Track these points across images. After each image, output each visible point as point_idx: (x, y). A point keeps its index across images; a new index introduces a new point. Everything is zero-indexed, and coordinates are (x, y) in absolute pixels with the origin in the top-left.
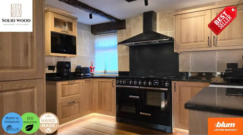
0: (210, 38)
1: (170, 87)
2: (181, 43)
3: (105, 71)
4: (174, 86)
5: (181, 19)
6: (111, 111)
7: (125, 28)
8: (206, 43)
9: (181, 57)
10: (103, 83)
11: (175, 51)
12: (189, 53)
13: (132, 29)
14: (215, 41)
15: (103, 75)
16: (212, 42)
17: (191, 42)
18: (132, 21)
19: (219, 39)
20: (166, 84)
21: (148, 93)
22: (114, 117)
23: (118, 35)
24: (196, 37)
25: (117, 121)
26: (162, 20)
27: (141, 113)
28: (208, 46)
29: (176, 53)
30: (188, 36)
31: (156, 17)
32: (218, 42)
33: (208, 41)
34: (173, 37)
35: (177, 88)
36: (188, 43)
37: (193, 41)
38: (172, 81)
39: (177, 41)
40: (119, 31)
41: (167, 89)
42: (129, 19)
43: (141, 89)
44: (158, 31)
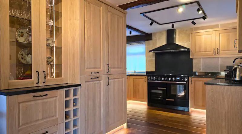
0: (215, 49)
1: (188, 81)
2: (195, 52)
3: (135, 71)
4: (191, 81)
5: (195, 36)
6: (144, 99)
7: (151, 39)
8: (212, 52)
9: (194, 62)
10: (137, 79)
11: (191, 57)
12: (200, 59)
13: (157, 41)
14: (218, 52)
15: (133, 74)
16: (217, 52)
17: (202, 52)
18: (157, 35)
19: (221, 50)
20: (186, 79)
21: (172, 85)
22: (146, 103)
23: (146, 45)
24: (206, 49)
25: (148, 105)
26: (181, 35)
27: (167, 99)
28: (214, 55)
29: (191, 58)
30: (200, 47)
31: (176, 33)
32: (220, 52)
33: (214, 51)
34: (190, 48)
35: (193, 82)
36: (201, 52)
37: (203, 51)
38: (189, 78)
39: (192, 50)
40: (146, 42)
41: (185, 83)
42: (155, 33)
43: (167, 83)
44: (177, 43)
